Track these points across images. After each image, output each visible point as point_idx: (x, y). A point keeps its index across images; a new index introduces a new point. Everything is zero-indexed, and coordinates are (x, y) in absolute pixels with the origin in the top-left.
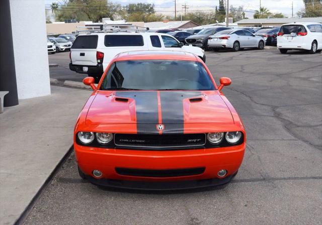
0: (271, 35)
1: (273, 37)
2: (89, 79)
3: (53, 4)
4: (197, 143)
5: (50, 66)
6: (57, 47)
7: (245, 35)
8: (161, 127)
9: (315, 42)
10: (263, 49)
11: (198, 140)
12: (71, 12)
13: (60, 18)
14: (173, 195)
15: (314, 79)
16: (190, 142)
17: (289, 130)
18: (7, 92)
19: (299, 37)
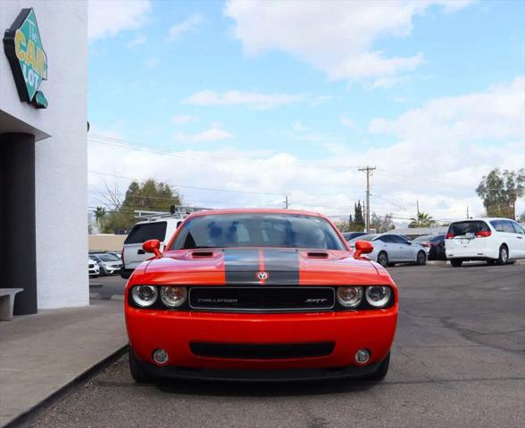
0: (436, 243)
1: (439, 245)
2: (150, 243)
3: (98, 209)
4: (320, 304)
5: (90, 286)
6: (101, 268)
7: (396, 242)
8: (263, 276)
9: (504, 246)
10: (424, 264)
11: (323, 300)
12: (125, 220)
13: (107, 230)
14: (284, 398)
15: (506, 289)
16: (309, 303)
17: (469, 338)
18: (22, 290)
19: (479, 240)
